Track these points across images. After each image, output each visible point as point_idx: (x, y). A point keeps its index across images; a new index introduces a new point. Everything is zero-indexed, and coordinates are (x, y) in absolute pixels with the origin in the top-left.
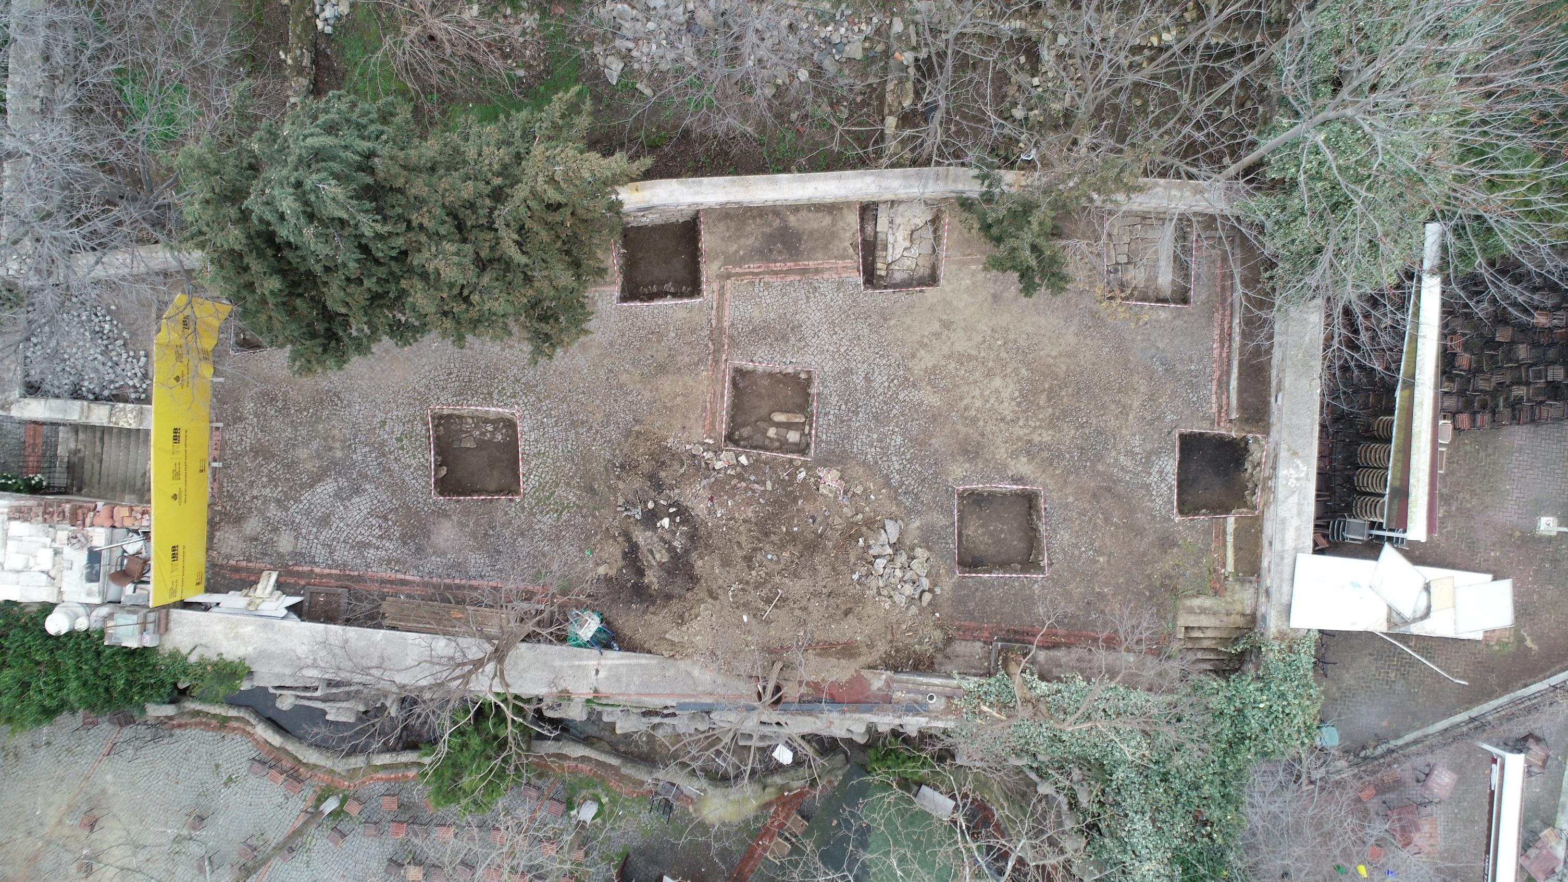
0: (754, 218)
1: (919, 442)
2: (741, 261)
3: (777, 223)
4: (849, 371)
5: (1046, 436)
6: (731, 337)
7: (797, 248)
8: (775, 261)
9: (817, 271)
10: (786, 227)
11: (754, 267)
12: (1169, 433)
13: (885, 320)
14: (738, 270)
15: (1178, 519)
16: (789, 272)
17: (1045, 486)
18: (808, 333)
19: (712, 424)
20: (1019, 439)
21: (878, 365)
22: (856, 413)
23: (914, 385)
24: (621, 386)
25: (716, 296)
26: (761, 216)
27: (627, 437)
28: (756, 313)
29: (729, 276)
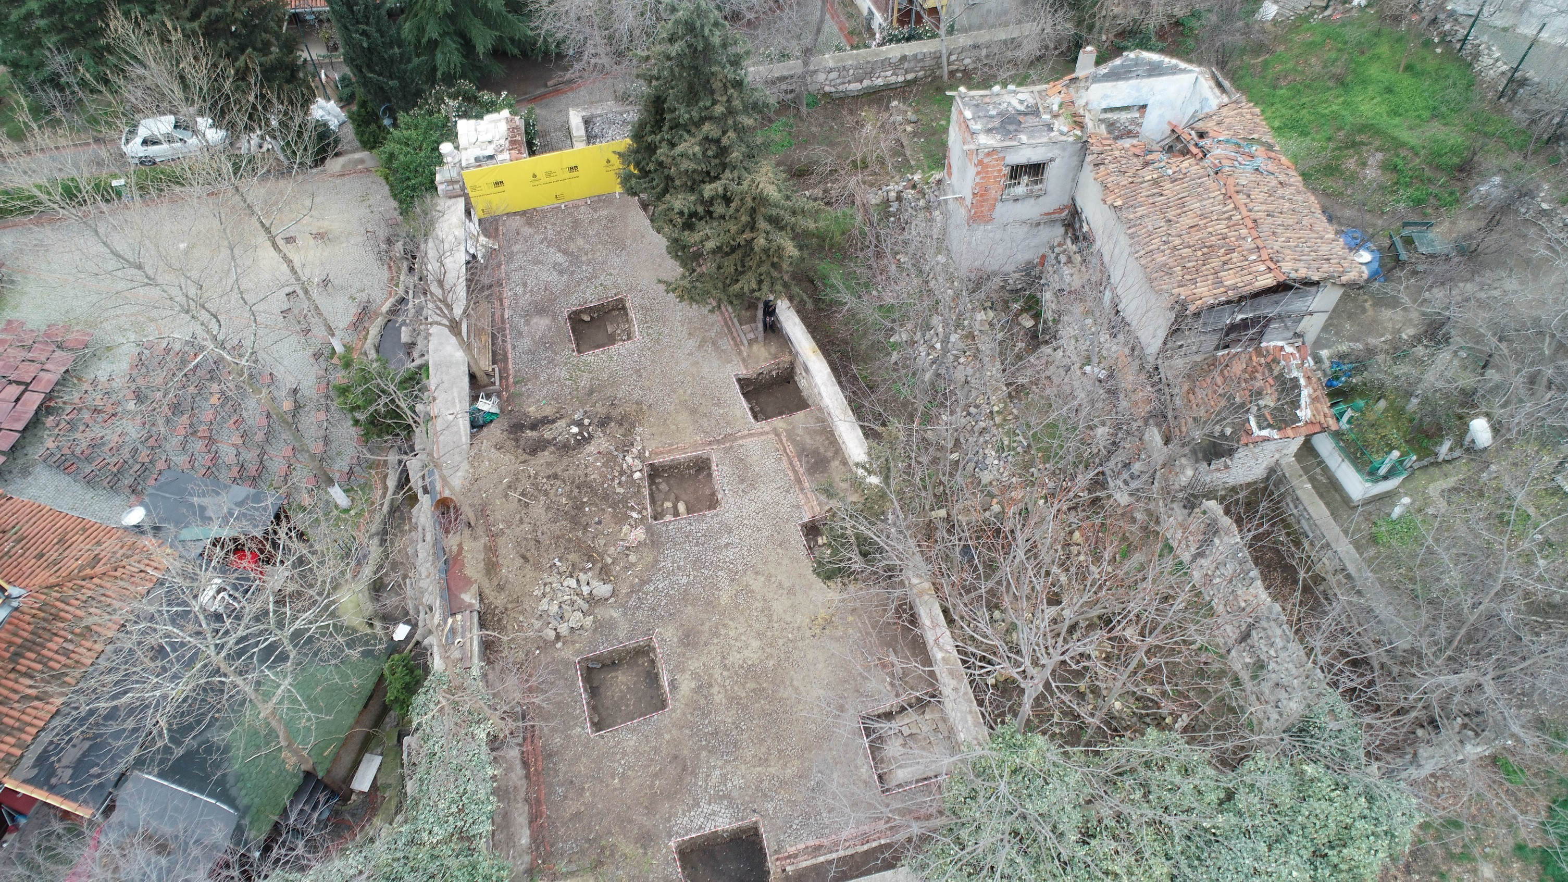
0: (828, 439)
1: (685, 597)
2: (793, 441)
3: (829, 454)
4: (729, 531)
5: (719, 698)
6: (731, 447)
7: (815, 472)
8: (800, 461)
9: (802, 489)
10: (829, 462)
11: (790, 448)
12: (754, 811)
13: (780, 545)
14: (784, 439)
15: (672, 844)
16: (795, 472)
17: (674, 710)
18: (751, 495)
19: (661, 453)
20: (711, 676)
21: (741, 549)
22: (697, 544)
23: (732, 580)
24: (674, 391)
25: (760, 430)
26: (831, 443)
27: (637, 403)
28: (755, 458)
29: (777, 435)
